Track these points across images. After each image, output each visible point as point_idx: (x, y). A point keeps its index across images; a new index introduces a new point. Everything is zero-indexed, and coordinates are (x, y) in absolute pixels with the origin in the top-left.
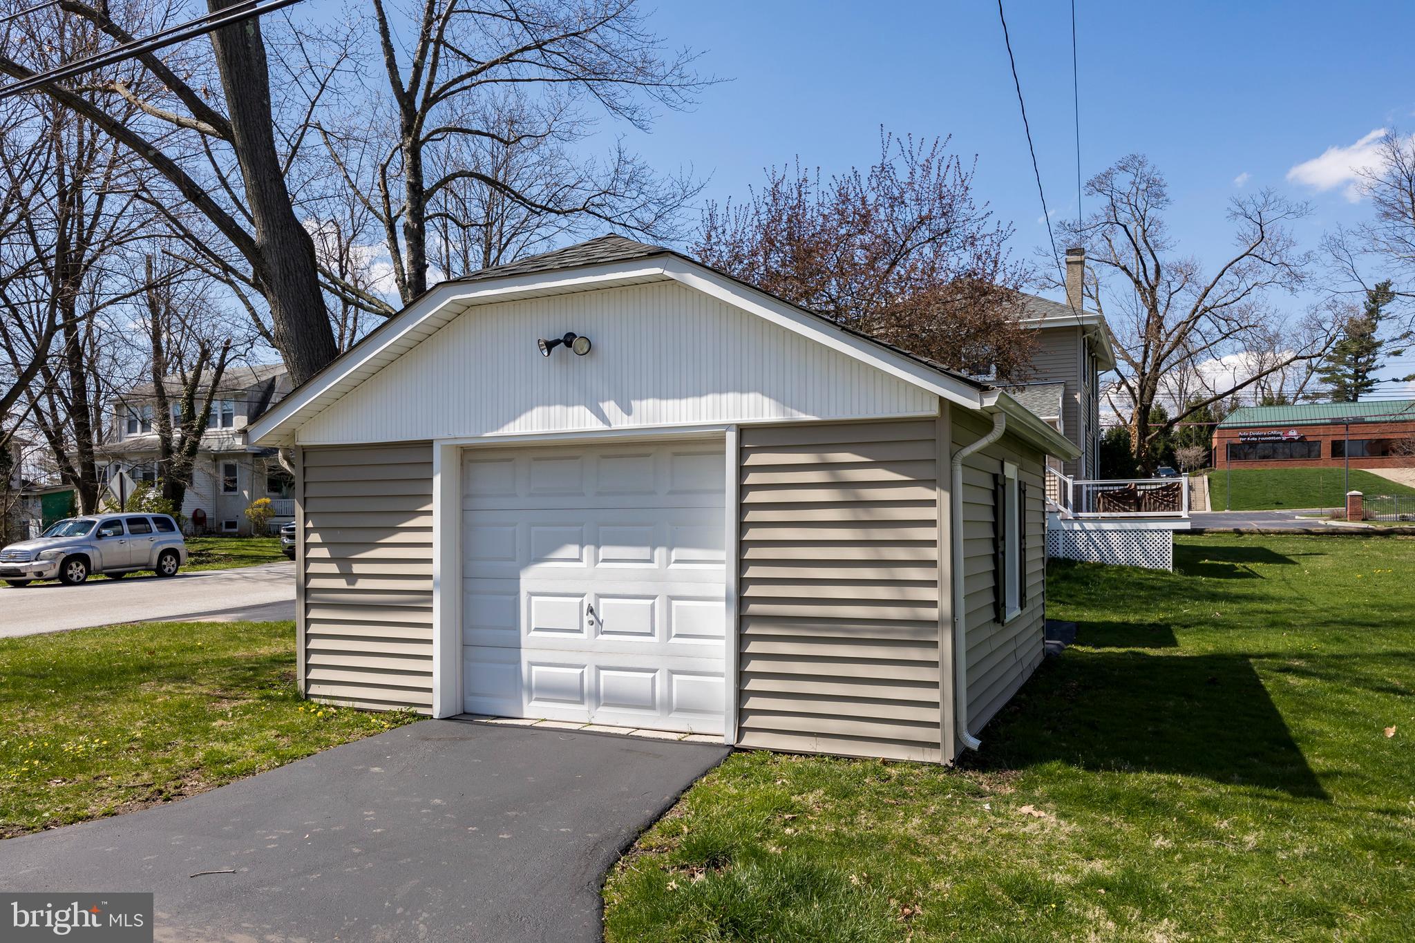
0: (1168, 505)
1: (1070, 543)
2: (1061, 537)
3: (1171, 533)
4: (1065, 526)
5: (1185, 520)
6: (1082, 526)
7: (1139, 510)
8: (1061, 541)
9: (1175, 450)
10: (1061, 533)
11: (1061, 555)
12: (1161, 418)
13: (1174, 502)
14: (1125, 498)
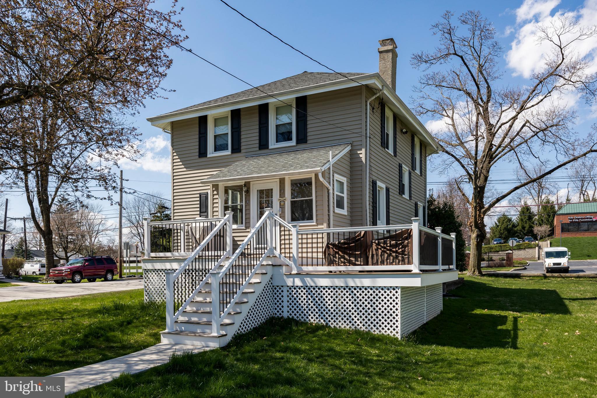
0: (397, 257)
1: (293, 301)
2: (285, 294)
3: (399, 291)
4: (289, 282)
5: (415, 275)
6: (303, 281)
7: (367, 264)
8: (285, 299)
9: (533, 227)
10: (285, 289)
11: (285, 315)
12: (527, 211)
13: (403, 253)
14: (350, 248)
